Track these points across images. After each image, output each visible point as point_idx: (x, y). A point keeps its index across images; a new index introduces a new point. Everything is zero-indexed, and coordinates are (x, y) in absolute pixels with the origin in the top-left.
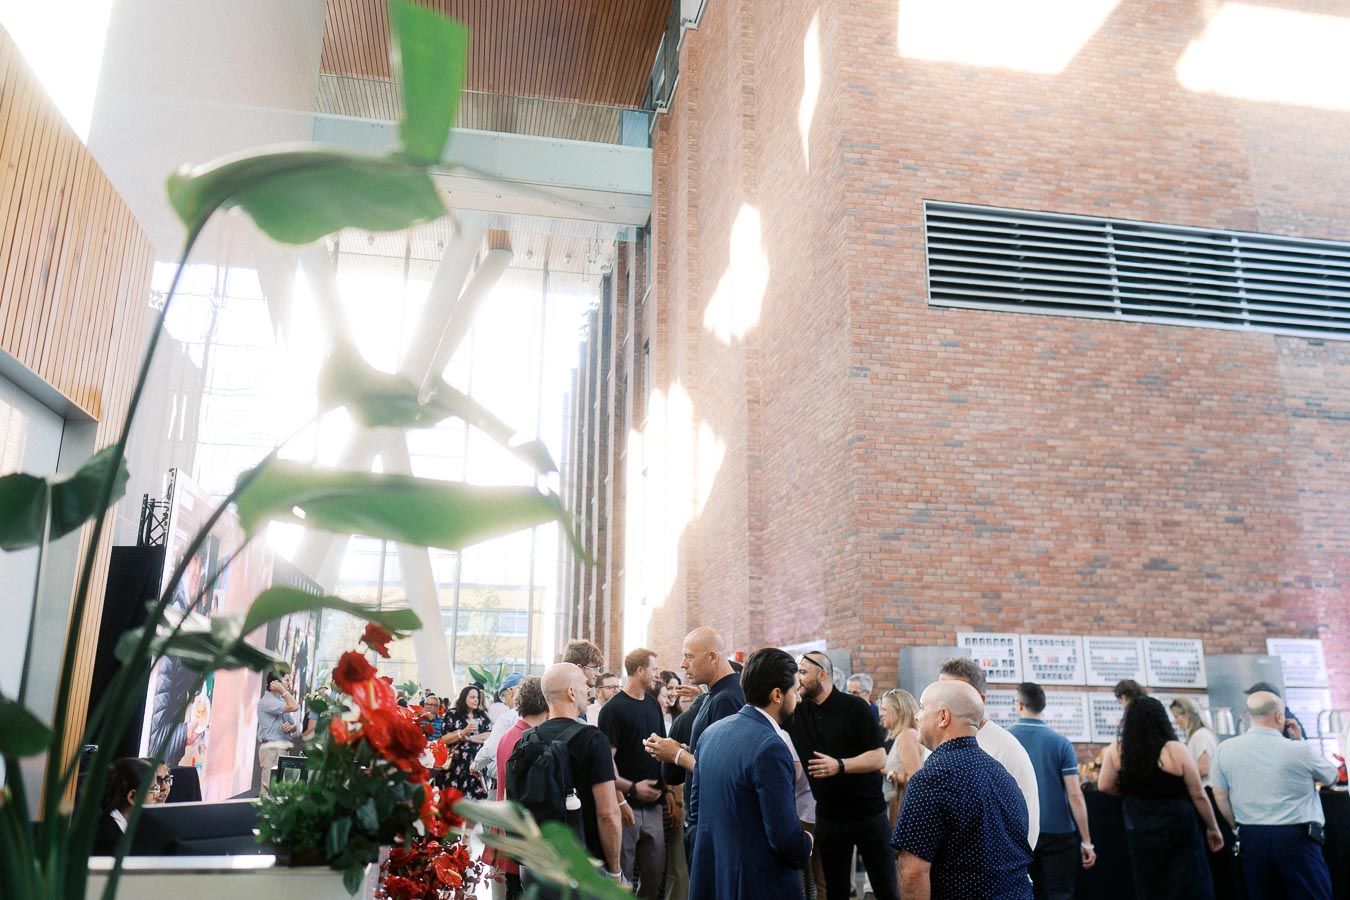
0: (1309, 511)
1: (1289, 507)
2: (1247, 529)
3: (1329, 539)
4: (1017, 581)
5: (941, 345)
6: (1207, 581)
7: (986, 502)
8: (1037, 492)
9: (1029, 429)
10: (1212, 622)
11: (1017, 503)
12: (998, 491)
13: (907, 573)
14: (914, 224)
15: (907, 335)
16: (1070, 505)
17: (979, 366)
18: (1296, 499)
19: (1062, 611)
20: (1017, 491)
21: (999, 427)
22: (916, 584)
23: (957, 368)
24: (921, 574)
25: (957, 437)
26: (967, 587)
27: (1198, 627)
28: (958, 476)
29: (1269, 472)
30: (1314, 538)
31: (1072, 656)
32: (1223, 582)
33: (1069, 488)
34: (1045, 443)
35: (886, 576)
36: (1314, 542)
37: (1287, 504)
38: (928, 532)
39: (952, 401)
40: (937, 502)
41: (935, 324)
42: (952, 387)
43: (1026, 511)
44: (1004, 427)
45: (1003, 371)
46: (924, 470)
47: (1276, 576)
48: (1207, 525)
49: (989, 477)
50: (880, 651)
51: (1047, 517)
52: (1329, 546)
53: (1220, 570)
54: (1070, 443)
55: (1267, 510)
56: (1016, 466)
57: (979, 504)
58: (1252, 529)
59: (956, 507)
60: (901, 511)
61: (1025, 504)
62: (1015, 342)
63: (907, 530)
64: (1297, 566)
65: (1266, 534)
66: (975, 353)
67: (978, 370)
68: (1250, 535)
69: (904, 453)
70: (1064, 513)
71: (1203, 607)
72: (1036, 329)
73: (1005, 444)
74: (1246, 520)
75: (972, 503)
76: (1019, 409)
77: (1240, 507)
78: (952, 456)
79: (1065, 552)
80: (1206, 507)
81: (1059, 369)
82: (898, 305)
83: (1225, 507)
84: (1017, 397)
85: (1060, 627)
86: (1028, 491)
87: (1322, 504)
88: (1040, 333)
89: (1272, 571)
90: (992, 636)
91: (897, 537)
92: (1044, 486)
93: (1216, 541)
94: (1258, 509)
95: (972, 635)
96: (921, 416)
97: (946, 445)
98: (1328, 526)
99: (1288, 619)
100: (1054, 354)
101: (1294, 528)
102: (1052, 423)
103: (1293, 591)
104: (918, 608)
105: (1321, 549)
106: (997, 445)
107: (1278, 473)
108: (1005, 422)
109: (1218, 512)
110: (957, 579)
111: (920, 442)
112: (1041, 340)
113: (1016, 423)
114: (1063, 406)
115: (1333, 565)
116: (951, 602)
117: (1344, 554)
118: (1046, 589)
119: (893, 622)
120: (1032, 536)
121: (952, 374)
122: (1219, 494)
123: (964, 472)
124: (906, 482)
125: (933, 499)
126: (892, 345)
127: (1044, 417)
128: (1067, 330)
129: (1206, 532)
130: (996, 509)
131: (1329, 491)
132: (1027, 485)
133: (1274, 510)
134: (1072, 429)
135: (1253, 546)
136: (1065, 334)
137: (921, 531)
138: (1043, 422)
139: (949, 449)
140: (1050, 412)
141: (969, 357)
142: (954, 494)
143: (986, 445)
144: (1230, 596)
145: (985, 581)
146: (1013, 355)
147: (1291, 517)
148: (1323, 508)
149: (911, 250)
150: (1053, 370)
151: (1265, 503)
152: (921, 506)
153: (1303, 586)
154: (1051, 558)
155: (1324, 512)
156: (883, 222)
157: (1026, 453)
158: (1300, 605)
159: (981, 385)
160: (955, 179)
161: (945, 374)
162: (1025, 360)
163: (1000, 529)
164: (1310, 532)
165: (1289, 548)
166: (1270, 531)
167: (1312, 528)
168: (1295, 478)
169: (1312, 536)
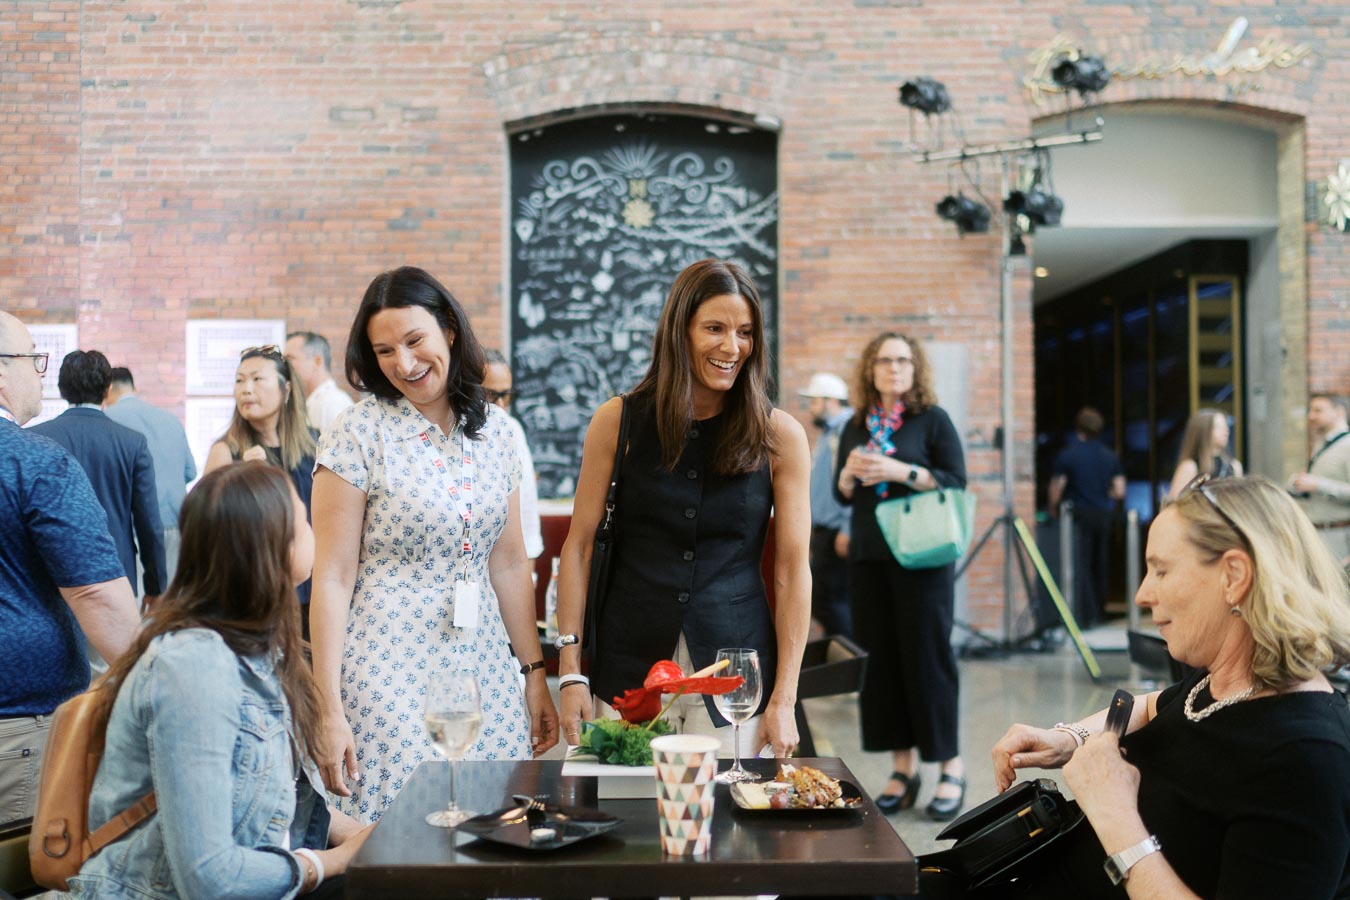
0: (98, 116)
1: (56, 113)
3: (122, 162)
18: (75, 97)
29: (30, 56)
30: (98, 162)
36: (96, 168)
37: (54, 107)
47: (13, 226)
52: (123, 173)
55: (16, 119)
64: (54, 208)
87: (123, 105)
89: (6, 219)
98: (126, 140)
99: (23, 294)
101: (61, 146)
103: (42, 250)
105: (108, 180)
107: (46, 57)
115: (124, 205)
117: (146, 185)
131: (139, 83)
133: (29, 118)
147: (58, 129)
148: (123, 111)
151: (14, 107)
153: (61, 239)
155: (123, 117)
158: (51, 270)
164: (91, 151)
165: (46, 180)
166: (15, 153)
167: (97, 146)
168: (79, 63)
169: (95, 157)
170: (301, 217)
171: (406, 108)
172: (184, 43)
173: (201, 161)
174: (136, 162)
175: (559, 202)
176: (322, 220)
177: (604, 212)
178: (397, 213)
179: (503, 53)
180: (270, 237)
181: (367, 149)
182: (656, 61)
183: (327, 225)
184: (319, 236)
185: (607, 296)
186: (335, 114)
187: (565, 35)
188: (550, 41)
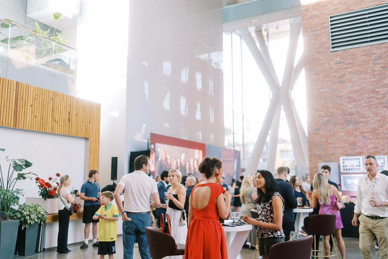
4: (363, 139)
5: (335, 64)
7: (352, 114)
8: (371, 108)
9: (369, 87)
11: (363, 113)
12: (356, 110)
13: (322, 140)
14: (325, 25)
15: (323, 63)
16: (385, 111)
17: (349, 68)
19: (380, 148)
20: (363, 109)
21: (357, 88)
22: (326, 143)
23: (341, 71)
24: (328, 140)
25: (341, 94)
26: (344, 143)
28: (341, 107)
31: (383, 162)
33: (385, 105)
34: (375, 90)
35: (316, 142)
38: (330, 126)
39: (339, 82)
40: (333, 116)
41: (333, 58)
42: (339, 77)
43: (367, 115)
44: (358, 88)
45: (359, 68)
46: (329, 107)
49: (352, 106)
50: (314, 164)
51: (375, 116)
54: (384, 89)
56: (363, 100)
57: (348, 115)
59: (340, 117)
60: (321, 121)
61: (365, 113)
62: (364, 57)
63: (323, 127)
66: (348, 64)
67: (349, 70)
69: (322, 103)
70: (382, 114)
72: (372, 50)
73: (359, 94)
75: (346, 115)
76: (365, 80)
78: (339, 101)
79: (382, 127)
81: (382, 63)
82: (320, 54)
84: (364, 76)
85: (379, 153)
86: (368, 108)
88: (374, 51)
90: (352, 157)
91: (319, 129)
92: (374, 106)
95: (345, 158)
96: (328, 89)
97: (337, 97)
100: (380, 58)
102: (378, 83)
104: (327, 151)
106: (356, 94)
108: (359, 86)
110: (340, 140)
111: (328, 98)
112: (375, 54)
113: (363, 85)
114: (383, 76)
116: (338, 148)
118: (374, 141)
119: (318, 155)
120: (369, 123)
121: (339, 73)
123: (343, 105)
124: (323, 111)
125: (332, 116)
126: (318, 68)
127: (375, 81)
128: (385, 48)
130: (355, 116)
132: (367, 106)
134: (386, 84)
136: (384, 50)
137: (328, 126)
138: (374, 83)
139: (338, 98)
140: (377, 79)
141: (346, 66)
142: (339, 113)
143: (351, 95)
145: (350, 140)
146: (363, 62)
149: (325, 35)
150: (379, 64)
152: (328, 118)
154: (376, 130)
156: (314, 28)
157: (367, 95)
159: (350, 75)
160: (341, 4)
161: (336, 74)
162: (367, 63)
163: (356, 122)
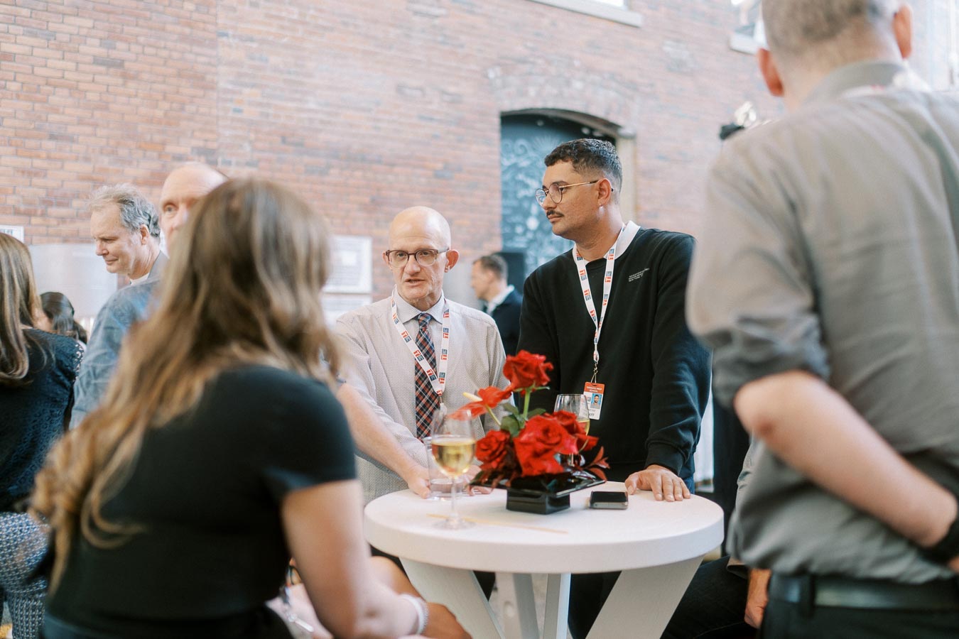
0: (230, 63)
1: (197, 54)
2: (126, 77)
3: (251, 103)
6: (51, 144)
10: (47, 203)
18: (213, 44)
27: (22, 208)
30: (231, 100)
32: (75, 147)
36: (230, 105)
37: (196, 49)
47: (164, 144)
48: (61, 64)
52: (251, 113)
53: (72, 130)
55: (164, 53)
58: (135, 77)
64: (197, 133)
65: (156, 86)
68: (132, 86)
71: (35, 180)
74: (127, 64)
77: (121, 45)
80: (65, 38)
83: (97, 42)
87: (251, 56)
89: (157, 138)
93: (74, 89)
94: (149, 50)
98: (254, 85)
101: (202, 82)
105: (238, 116)
107: (189, 6)
109: (83, 48)
115: (252, 137)
117: (269, 124)
122: (89, 23)
129: (59, 74)
131: (263, 41)
133: (175, 55)
135: (134, 101)
144: (86, 168)
147: (200, 68)
148: (250, 61)
151: (162, 43)
155: (251, 66)
164: (226, 91)
165: (190, 108)
166: (164, 82)
167: (230, 87)
168: (216, 15)
169: (229, 96)
170: (379, 162)
171: (444, 92)
172: (295, 17)
173: (310, 110)
174: (260, 104)
175: (510, 167)
176: (393, 165)
177: (532, 177)
178: (440, 166)
179: (499, 65)
180: (358, 174)
181: (421, 118)
182: (578, 85)
183: (397, 169)
184: (391, 178)
185: (535, 232)
186: (400, 89)
187: (532, 59)
188: (523, 61)
